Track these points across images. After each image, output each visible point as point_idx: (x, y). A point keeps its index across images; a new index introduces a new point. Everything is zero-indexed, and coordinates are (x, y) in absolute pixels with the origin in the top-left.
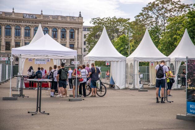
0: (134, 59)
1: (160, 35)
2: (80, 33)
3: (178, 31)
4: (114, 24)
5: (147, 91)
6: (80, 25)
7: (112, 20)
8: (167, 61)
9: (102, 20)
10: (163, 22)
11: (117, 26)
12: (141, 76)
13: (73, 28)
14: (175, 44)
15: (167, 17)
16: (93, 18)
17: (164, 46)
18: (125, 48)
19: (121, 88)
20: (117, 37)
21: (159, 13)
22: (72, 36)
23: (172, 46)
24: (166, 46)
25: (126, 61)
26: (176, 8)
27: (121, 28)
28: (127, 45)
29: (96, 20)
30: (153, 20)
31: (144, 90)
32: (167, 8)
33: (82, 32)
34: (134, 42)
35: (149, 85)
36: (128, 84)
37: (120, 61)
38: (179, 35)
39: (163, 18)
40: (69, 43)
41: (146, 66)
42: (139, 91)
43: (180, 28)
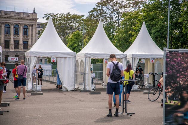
0: (85, 55)
1: (114, 32)
2: (34, 30)
3: (133, 27)
4: (68, 21)
6: (34, 22)
7: (66, 16)
8: (123, 58)
9: (55, 16)
10: (118, 18)
11: (71, 22)
12: (93, 75)
13: (27, 24)
14: (130, 40)
15: (122, 13)
16: (46, 14)
17: (118, 42)
18: (79, 45)
19: (69, 90)
20: (71, 34)
21: (113, 8)
22: (26, 33)
23: (126, 43)
24: (120, 43)
25: (75, 57)
26: (130, 4)
27: (75, 25)
28: (81, 42)
29: (50, 16)
30: (108, 16)
32: (121, 3)
33: (36, 29)
34: (88, 38)
35: (102, 85)
36: (78, 84)
37: (69, 58)
38: (134, 31)
39: (118, 13)
40: (23, 39)
41: (100, 64)
42: (90, 94)
43: (135, 24)
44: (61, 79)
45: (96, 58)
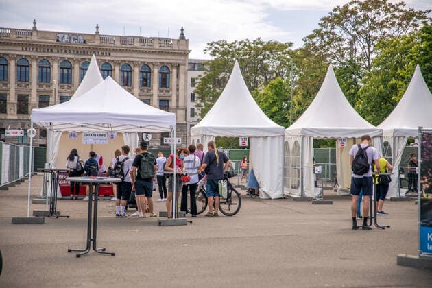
0: (302, 132)
1: (360, 80)
2: (182, 76)
3: (399, 71)
4: (258, 55)
5: (331, 203)
6: (183, 58)
7: (252, 45)
8: (376, 137)
9: (230, 46)
10: (367, 50)
11: (264, 59)
12: (319, 169)
13: (167, 63)
14: (392, 99)
15: (376, 38)
16: (210, 42)
17: (368, 103)
18: (281, 109)
19: (272, 197)
20: (264, 84)
21: (356, 30)
22: (164, 82)
23: (385, 103)
24: (373, 104)
25: (283, 136)
26: (394, 20)
27: (272, 64)
28: (286, 101)
29: (218, 46)
30: (345, 46)
31: (324, 200)
32: (375, 18)
33: (186, 74)
34: (303, 95)
35: (336, 191)
36: (289, 187)
37: (272, 137)
38: (403, 78)
39: (367, 41)
40: (159, 96)
41: (330, 148)
42: (313, 203)
43: (404, 64)
44: (257, 177)
45: (322, 137)
